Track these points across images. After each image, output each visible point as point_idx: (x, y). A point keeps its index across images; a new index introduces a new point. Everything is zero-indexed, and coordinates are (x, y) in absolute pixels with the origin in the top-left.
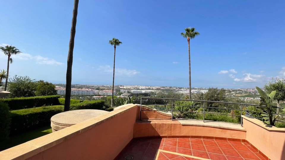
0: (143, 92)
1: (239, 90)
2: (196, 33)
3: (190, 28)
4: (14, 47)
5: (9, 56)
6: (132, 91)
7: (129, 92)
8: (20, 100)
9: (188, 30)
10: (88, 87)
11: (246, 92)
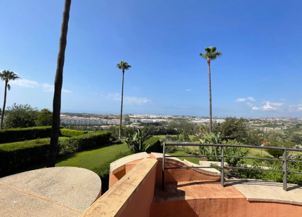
0: (154, 121)
1: (257, 120)
2: (218, 54)
3: (211, 47)
4: (12, 73)
5: (7, 82)
6: (142, 120)
7: (139, 122)
8: (15, 131)
9: (208, 50)
10: (96, 116)
11: (265, 122)
